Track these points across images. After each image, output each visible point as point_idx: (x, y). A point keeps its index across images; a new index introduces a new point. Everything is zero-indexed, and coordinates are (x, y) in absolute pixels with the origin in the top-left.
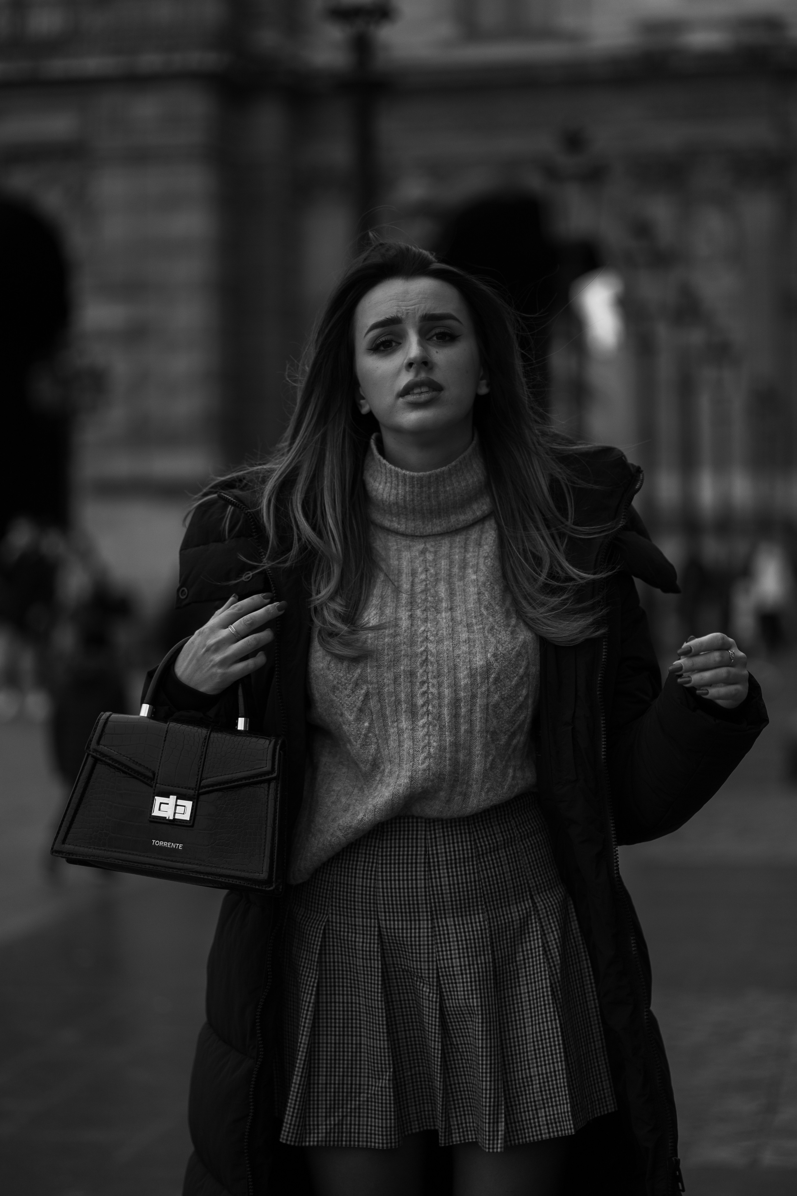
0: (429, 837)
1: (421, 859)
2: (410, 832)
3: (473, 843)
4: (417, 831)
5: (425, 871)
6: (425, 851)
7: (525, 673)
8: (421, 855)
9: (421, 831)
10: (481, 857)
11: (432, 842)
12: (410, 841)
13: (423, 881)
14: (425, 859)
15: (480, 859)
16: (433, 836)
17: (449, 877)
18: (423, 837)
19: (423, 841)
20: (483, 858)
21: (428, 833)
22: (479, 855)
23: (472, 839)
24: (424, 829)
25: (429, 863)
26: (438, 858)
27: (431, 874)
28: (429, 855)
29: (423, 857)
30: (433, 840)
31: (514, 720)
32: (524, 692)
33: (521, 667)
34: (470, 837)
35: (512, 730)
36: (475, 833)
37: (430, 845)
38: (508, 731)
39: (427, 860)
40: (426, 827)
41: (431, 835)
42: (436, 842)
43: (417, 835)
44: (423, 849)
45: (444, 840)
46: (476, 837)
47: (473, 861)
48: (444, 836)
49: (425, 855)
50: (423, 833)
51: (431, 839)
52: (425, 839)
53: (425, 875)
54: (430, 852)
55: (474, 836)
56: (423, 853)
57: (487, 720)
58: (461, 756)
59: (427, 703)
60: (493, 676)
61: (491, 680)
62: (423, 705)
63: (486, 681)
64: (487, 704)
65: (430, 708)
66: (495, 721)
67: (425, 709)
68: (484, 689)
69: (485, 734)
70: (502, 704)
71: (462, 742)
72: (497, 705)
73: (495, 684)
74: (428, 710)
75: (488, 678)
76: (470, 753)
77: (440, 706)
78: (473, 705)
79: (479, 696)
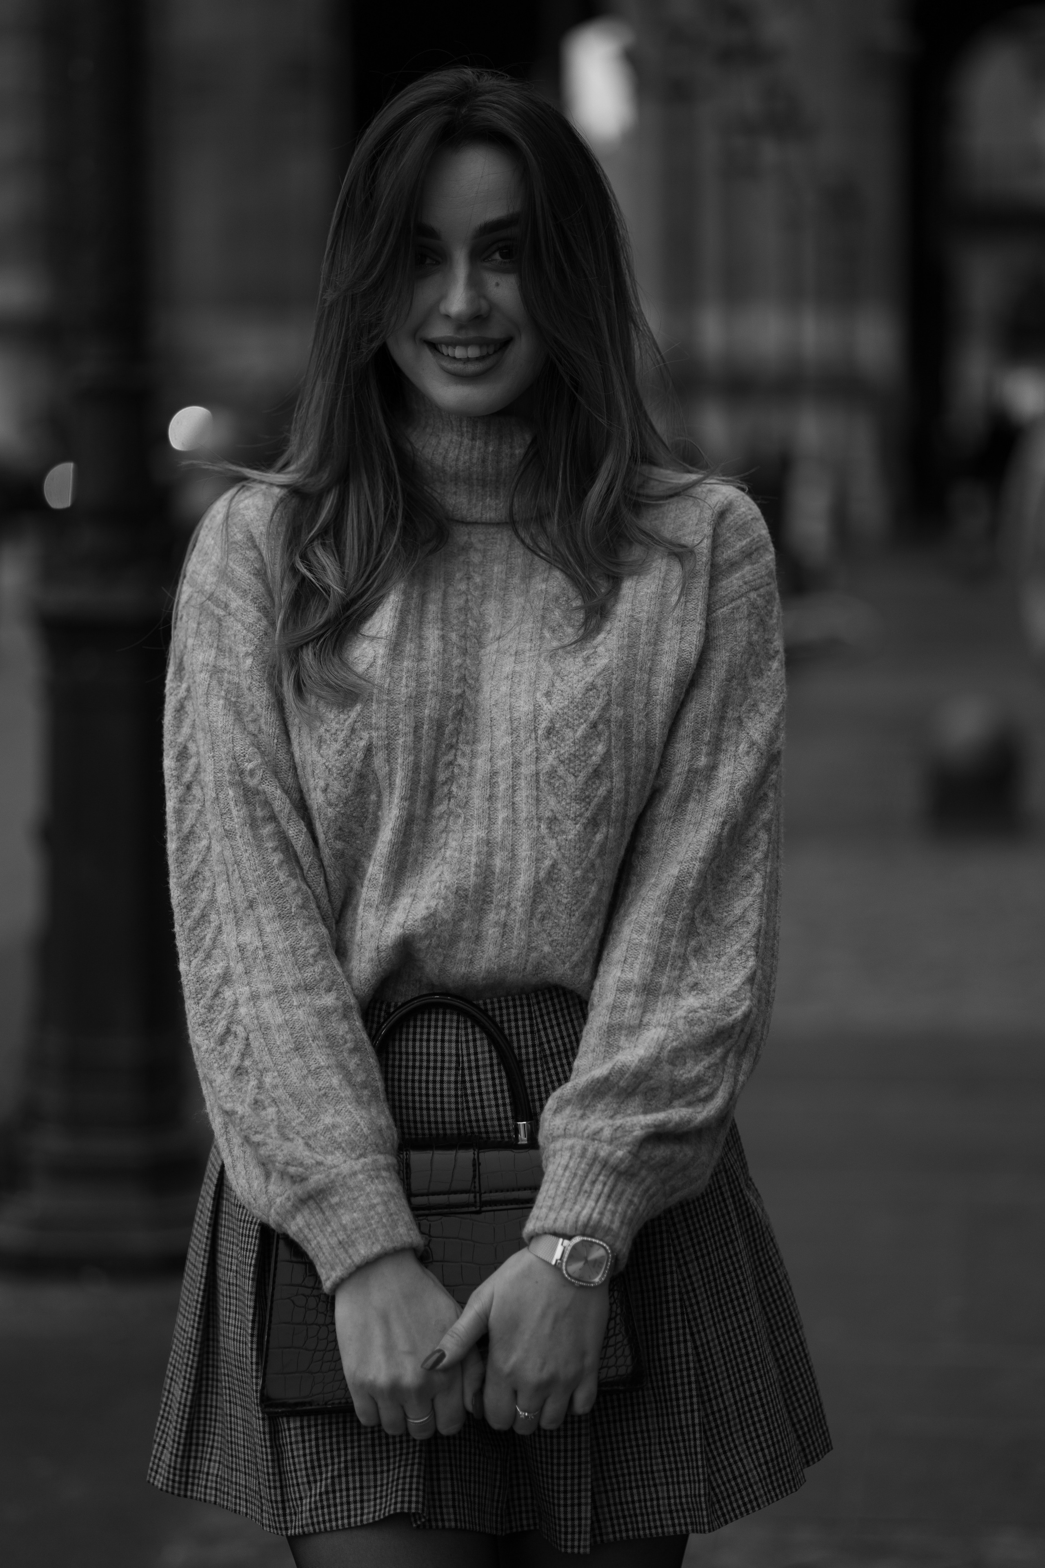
0: (464, 1039)
1: (449, 1075)
2: (432, 1030)
3: (538, 1049)
4: (444, 1027)
5: (456, 1096)
6: (458, 1062)
7: (601, 717)
8: (450, 1068)
9: (451, 1027)
10: (549, 1059)
11: (468, 1048)
12: (432, 1044)
13: (454, 1113)
14: (456, 1075)
15: (547, 1063)
17: (497, 1106)
18: (454, 1038)
19: (454, 1045)
20: (554, 1061)
22: (545, 1056)
23: (537, 1042)
24: (455, 1024)
25: (464, 1082)
26: (478, 1074)
27: (467, 1102)
28: (463, 1069)
29: (453, 1072)
30: (471, 1044)
31: (588, 797)
32: (600, 749)
33: (593, 708)
34: (533, 1039)
35: (588, 814)
36: (542, 1033)
37: (465, 1052)
38: (581, 815)
39: (460, 1078)
41: (467, 1035)
43: (443, 1034)
44: (454, 1058)
46: (544, 1040)
47: (536, 1066)
49: (457, 1069)
50: (454, 1031)
51: (467, 1041)
52: (457, 1042)
53: (457, 1103)
54: (466, 1065)
55: (540, 1037)
56: (453, 1065)
57: (538, 800)
58: (498, 862)
59: (451, 780)
60: (543, 725)
61: (540, 732)
62: (444, 783)
63: (533, 736)
64: (537, 774)
65: (454, 789)
66: (552, 801)
67: (446, 789)
68: (530, 749)
69: (536, 823)
70: (561, 770)
71: (499, 839)
72: (552, 773)
73: (548, 738)
74: (450, 792)
75: (535, 730)
76: (513, 857)
77: (470, 787)
78: (516, 777)
79: (524, 761)
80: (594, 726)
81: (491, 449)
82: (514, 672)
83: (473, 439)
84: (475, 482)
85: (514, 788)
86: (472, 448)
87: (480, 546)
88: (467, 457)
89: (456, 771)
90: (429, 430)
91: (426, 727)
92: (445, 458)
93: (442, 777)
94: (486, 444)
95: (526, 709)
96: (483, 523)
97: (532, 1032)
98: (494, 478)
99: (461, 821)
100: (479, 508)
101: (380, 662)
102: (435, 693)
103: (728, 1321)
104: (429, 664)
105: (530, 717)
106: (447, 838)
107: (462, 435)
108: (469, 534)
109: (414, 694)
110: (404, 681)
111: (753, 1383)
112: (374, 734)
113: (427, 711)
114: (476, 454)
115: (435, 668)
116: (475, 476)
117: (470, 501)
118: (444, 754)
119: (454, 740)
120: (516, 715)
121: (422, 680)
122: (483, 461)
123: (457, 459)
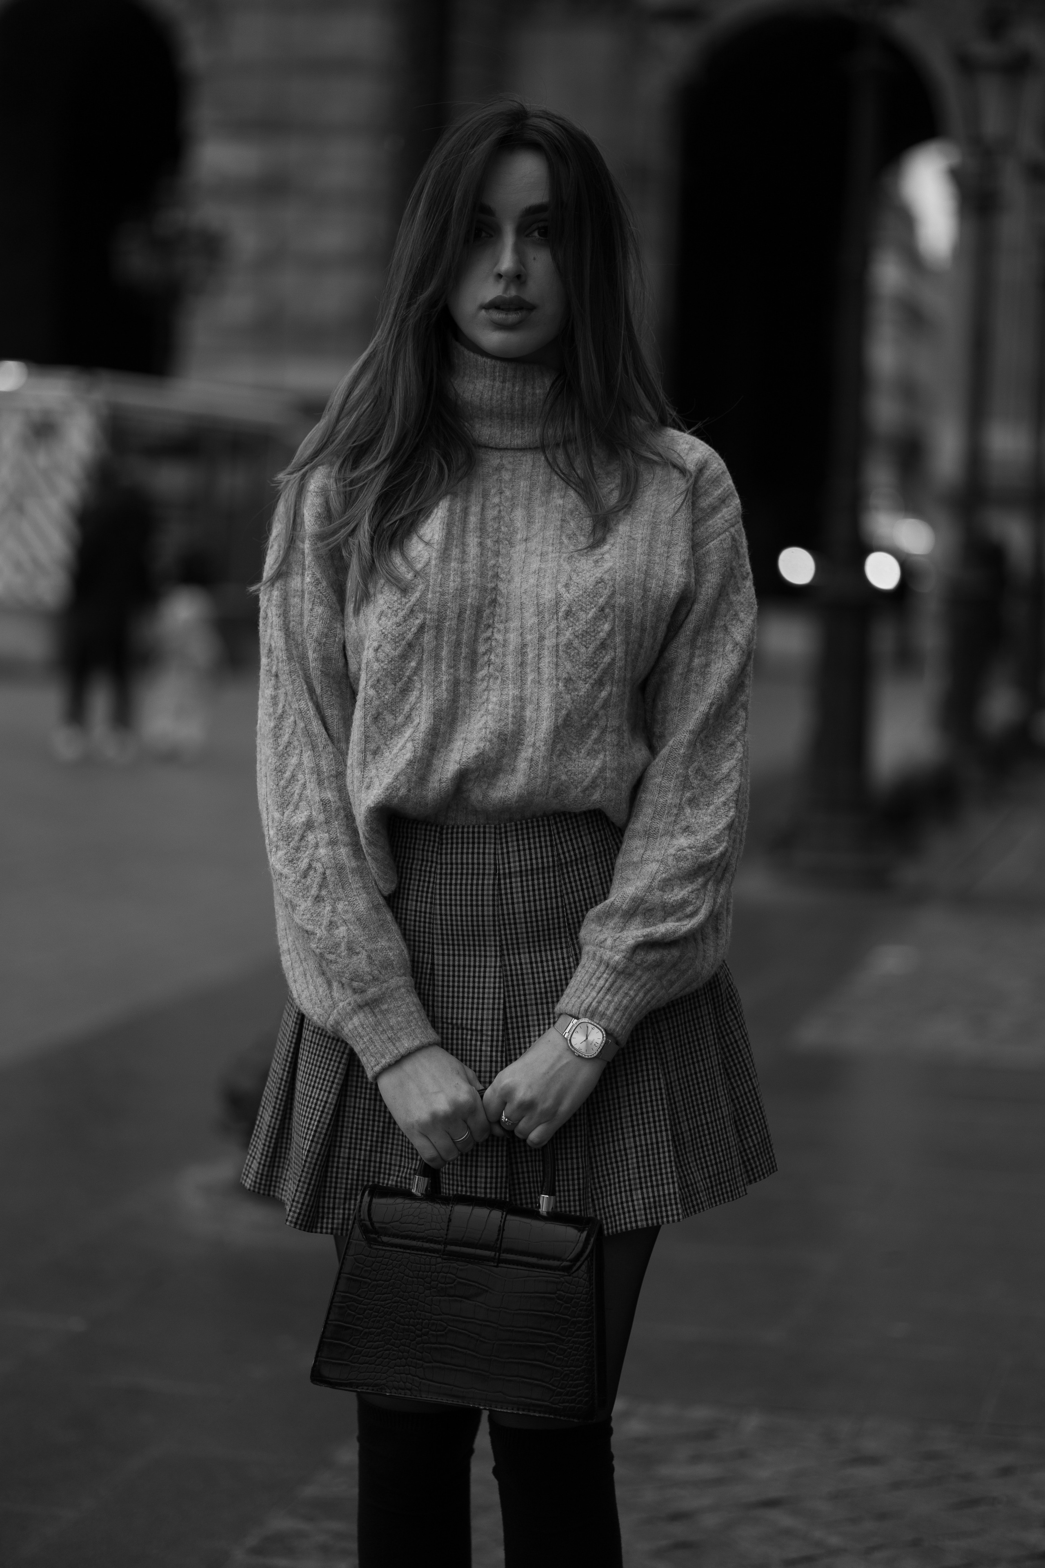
0: (500, 852)
1: (489, 879)
2: (476, 845)
3: (556, 859)
4: (484, 843)
5: (494, 895)
6: (495, 869)
8: (489, 874)
9: (490, 843)
11: (503, 859)
12: (476, 856)
13: (491, 908)
14: (494, 879)
15: (562, 869)
16: (505, 850)
17: (524, 902)
18: (492, 851)
19: (492, 856)
20: (567, 868)
21: (499, 846)
22: (561, 864)
23: (555, 853)
24: (493, 841)
25: (499, 884)
26: (510, 878)
27: (501, 899)
28: (499, 874)
29: (492, 877)
30: (505, 856)
34: (552, 851)
36: (559, 846)
37: (501, 862)
39: (497, 882)
40: (495, 839)
41: (502, 848)
42: (509, 858)
43: (484, 848)
44: (493, 867)
45: (519, 856)
46: (561, 851)
47: (554, 872)
48: (519, 851)
49: (495, 874)
50: (493, 846)
51: (502, 854)
52: (495, 854)
53: (494, 900)
54: (502, 872)
55: (557, 850)
56: (492, 872)
57: (557, 665)
58: (528, 713)
59: (489, 651)
60: (563, 609)
61: (560, 614)
62: (485, 654)
63: (555, 617)
64: (557, 645)
65: (492, 657)
66: (569, 666)
67: (486, 658)
68: (552, 627)
69: (555, 682)
70: (576, 643)
71: (528, 696)
72: (569, 645)
73: (566, 619)
74: (489, 660)
75: (557, 613)
76: (538, 708)
77: (504, 655)
78: (541, 649)
79: (547, 636)
80: (602, 609)
81: (517, 389)
82: (540, 569)
83: (504, 382)
84: (505, 416)
85: (539, 657)
86: (503, 389)
87: (510, 467)
88: (499, 396)
89: (494, 643)
90: (466, 379)
91: (468, 612)
92: (481, 399)
93: (482, 649)
94: (514, 385)
95: (550, 596)
96: (512, 449)
97: (552, 846)
98: (520, 413)
99: (499, 681)
100: (509, 437)
101: (433, 562)
102: (475, 586)
103: (687, 1068)
104: (470, 565)
105: (553, 603)
106: (488, 695)
107: (494, 380)
108: (501, 457)
109: (459, 587)
110: (452, 578)
111: (703, 1117)
112: (428, 616)
113: (469, 600)
114: (506, 393)
115: (475, 568)
116: (505, 412)
117: (501, 432)
118: (484, 632)
119: (491, 621)
120: (542, 601)
121: (466, 577)
122: (512, 399)
123: (491, 399)
